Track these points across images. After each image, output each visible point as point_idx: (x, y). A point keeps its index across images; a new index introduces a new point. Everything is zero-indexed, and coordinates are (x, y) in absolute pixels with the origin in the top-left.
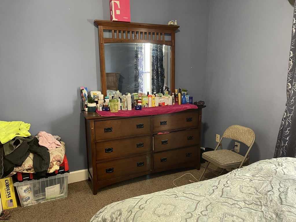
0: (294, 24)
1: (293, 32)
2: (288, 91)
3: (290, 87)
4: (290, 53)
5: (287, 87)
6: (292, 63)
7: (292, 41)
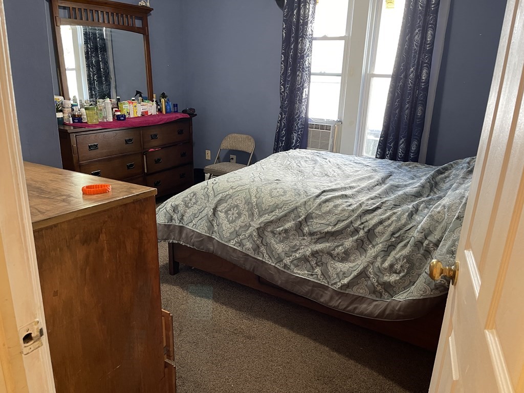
0: (284, 29)
1: (283, 36)
2: (281, 94)
3: (283, 90)
4: (282, 57)
5: (281, 90)
6: (283, 67)
7: (282, 46)
